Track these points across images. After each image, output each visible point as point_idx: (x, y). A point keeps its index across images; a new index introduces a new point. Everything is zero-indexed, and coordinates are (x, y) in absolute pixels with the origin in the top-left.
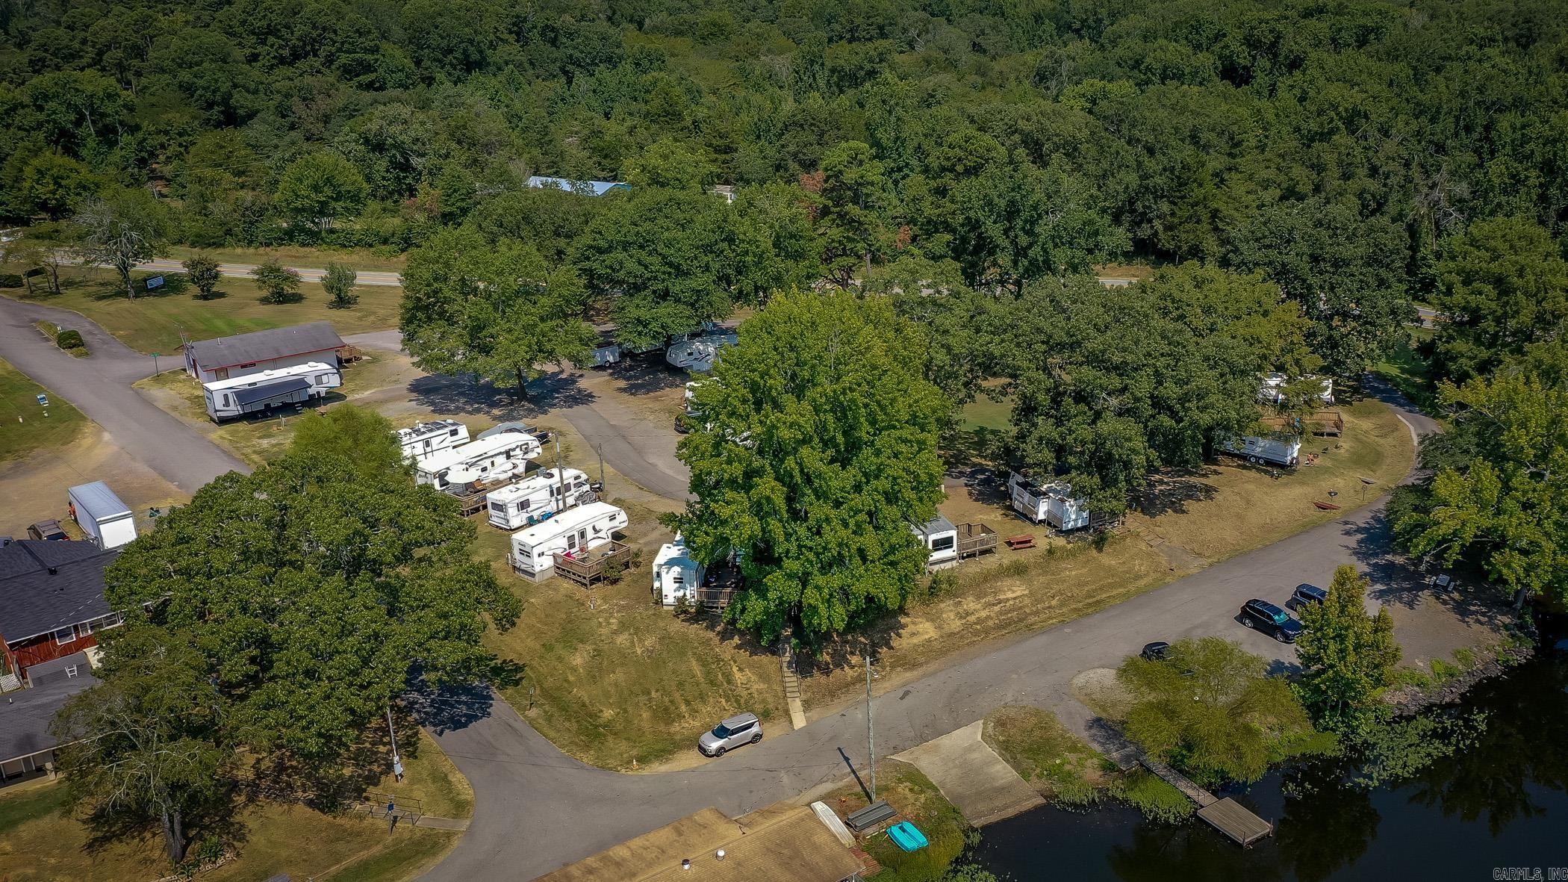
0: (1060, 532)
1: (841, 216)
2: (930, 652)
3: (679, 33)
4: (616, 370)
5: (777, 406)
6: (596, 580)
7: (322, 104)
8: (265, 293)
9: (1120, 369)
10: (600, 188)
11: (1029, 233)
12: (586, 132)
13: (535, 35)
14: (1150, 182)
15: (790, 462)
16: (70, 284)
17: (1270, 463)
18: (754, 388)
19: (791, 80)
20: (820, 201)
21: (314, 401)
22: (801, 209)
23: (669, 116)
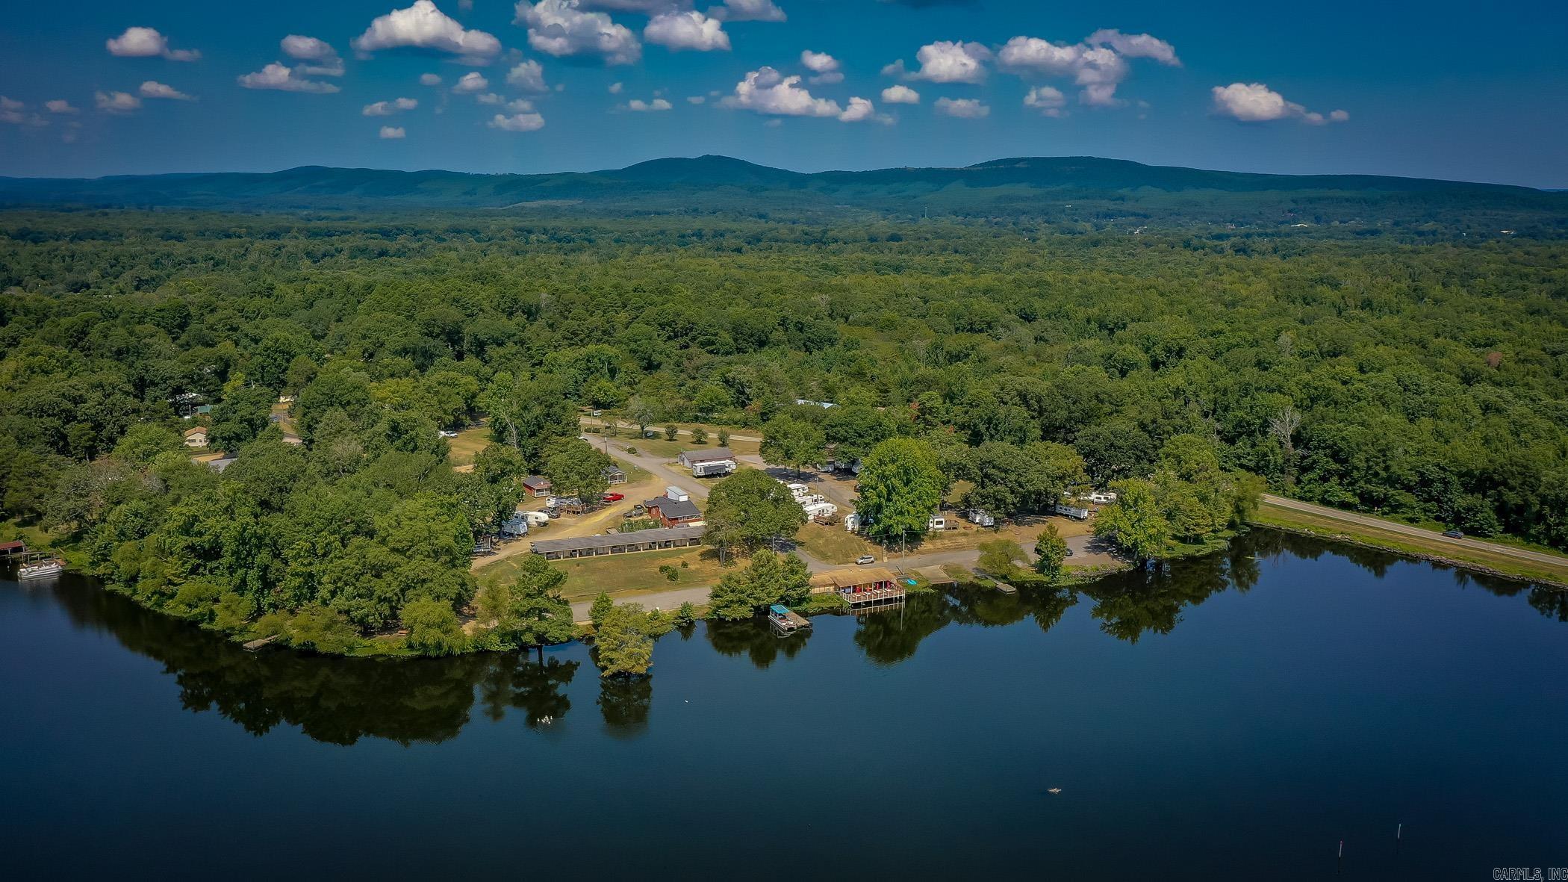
0: (983, 526)
1: (924, 419)
2: (930, 552)
3: (867, 324)
4: (832, 473)
5: (886, 465)
6: (826, 524)
7: (697, 362)
8: (695, 440)
9: (1006, 472)
10: (827, 406)
11: (996, 429)
12: (821, 380)
13: (791, 326)
14: (1072, 415)
15: (889, 482)
16: (620, 433)
17: (1075, 517)
18: (880, 460)
19: (925, 357)
20: (916, 413)
21: (726, 474)
22: (907, 416)
23: (860, 375)
